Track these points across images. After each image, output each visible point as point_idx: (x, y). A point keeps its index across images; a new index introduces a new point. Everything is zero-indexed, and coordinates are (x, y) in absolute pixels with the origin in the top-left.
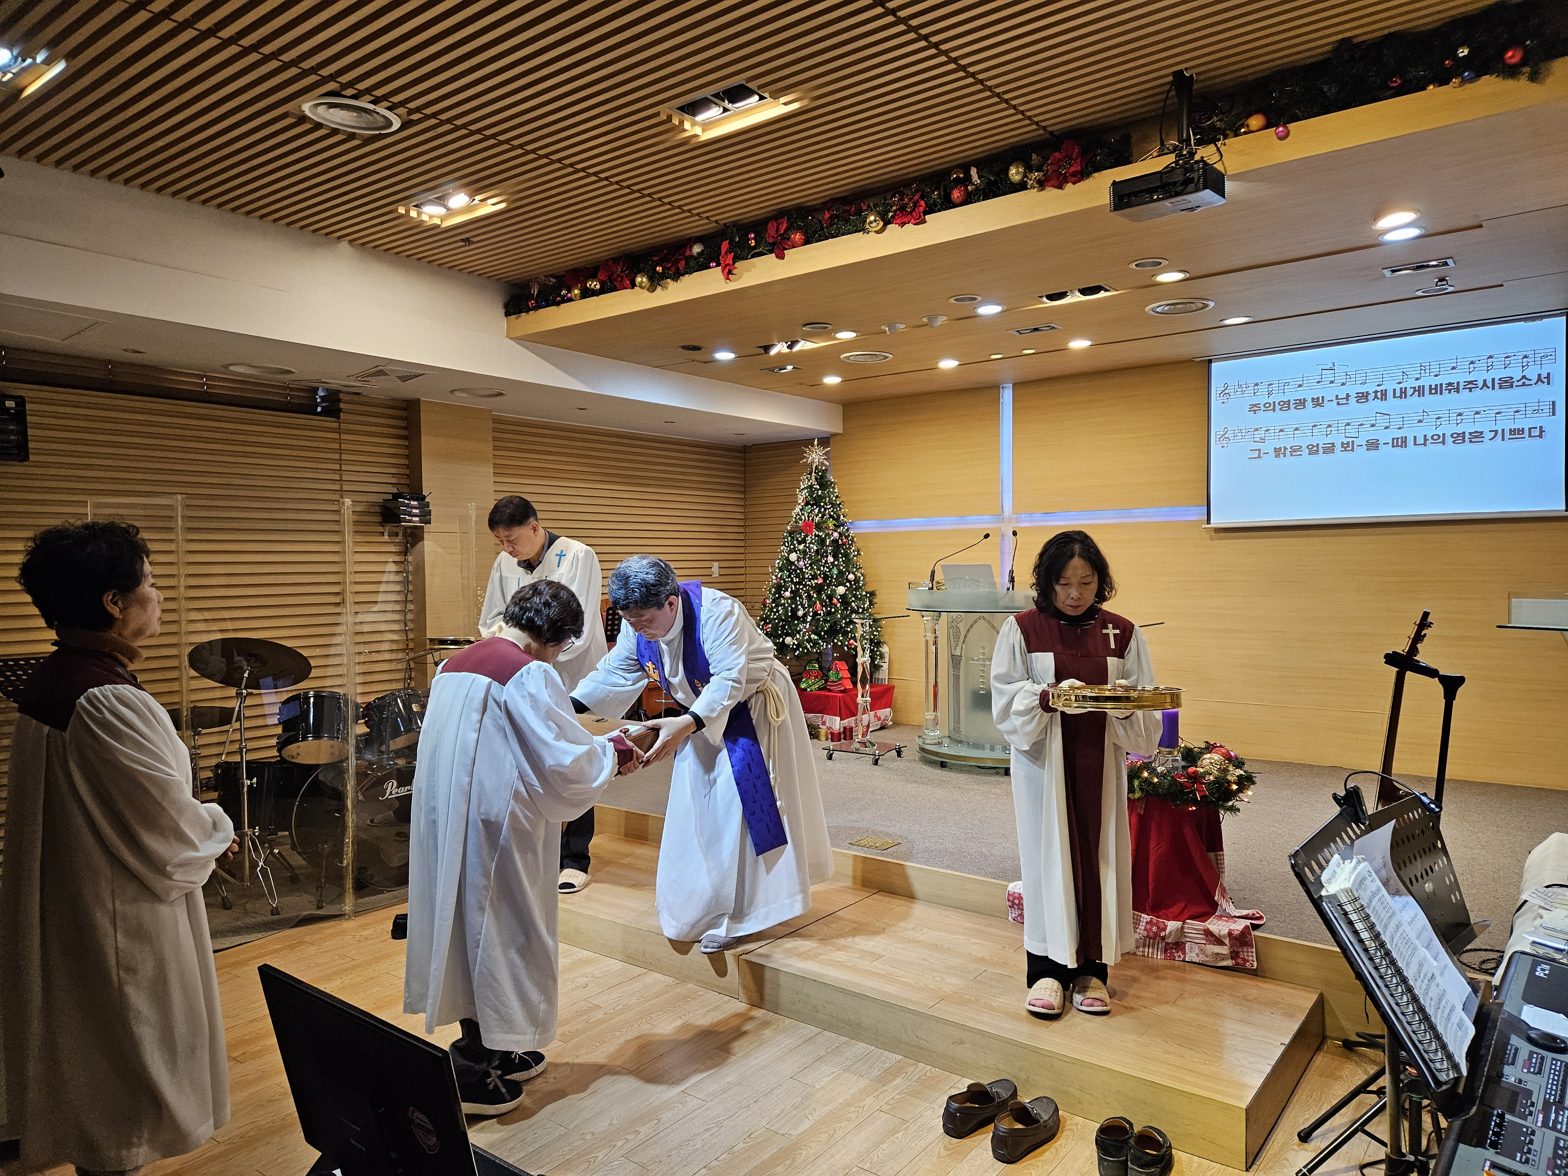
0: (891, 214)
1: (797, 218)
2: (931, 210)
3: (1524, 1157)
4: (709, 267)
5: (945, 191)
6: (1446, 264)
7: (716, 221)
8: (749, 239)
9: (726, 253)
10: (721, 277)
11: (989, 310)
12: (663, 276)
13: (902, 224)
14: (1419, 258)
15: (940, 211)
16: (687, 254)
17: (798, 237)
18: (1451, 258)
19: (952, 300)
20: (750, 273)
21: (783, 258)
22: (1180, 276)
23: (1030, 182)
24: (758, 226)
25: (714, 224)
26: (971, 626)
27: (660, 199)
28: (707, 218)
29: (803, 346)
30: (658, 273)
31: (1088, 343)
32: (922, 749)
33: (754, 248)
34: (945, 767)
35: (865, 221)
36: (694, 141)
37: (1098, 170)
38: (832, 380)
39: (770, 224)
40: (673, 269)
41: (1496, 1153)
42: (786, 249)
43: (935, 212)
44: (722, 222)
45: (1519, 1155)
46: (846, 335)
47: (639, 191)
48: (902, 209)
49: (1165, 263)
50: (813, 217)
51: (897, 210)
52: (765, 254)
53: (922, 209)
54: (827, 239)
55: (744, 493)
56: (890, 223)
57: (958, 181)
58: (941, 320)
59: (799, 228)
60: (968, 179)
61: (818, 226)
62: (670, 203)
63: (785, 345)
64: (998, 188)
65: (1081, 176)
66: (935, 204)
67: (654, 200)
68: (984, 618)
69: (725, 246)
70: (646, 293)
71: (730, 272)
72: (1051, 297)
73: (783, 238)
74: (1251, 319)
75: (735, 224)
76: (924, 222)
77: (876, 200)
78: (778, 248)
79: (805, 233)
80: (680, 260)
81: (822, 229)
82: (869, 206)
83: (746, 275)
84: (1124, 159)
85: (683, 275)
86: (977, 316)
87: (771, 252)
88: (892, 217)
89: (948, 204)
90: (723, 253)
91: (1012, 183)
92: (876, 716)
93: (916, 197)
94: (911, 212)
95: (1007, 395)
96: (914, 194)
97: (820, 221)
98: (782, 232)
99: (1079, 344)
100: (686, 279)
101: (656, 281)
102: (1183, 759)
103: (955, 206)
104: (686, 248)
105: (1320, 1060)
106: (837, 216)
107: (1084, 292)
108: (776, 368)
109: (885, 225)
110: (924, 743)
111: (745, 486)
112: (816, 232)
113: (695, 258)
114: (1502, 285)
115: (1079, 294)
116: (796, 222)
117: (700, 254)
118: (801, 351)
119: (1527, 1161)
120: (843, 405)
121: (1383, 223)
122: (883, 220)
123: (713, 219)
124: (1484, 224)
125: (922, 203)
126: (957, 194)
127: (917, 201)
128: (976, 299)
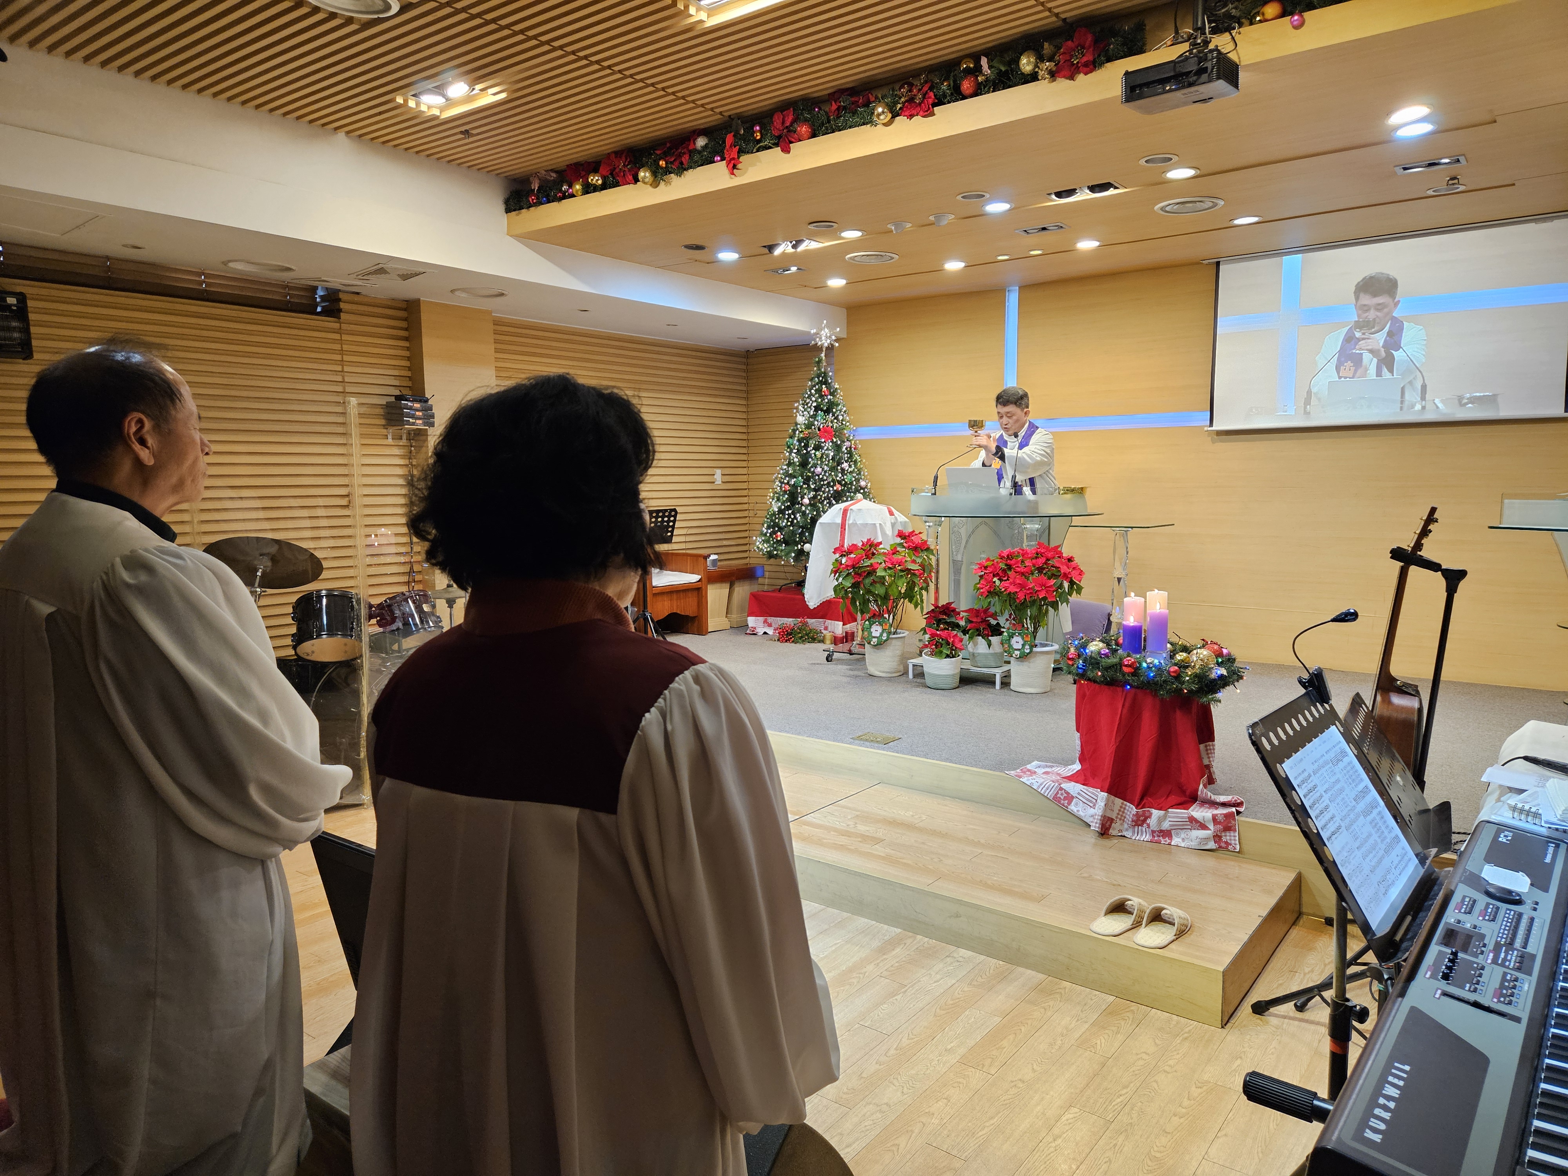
0: (899, 106)
1: (803, 109)
2: (940, 103)
3: (1473, 987)
4: (714, 162)
5: (955, 81)
6: (1458, 161)
7: (721, 113)
8: (754, 132)
9: (731, 146)
10: (726, 171)
11: (997, 208)
12: (667, 171)
13: (911, 117)
14: (1431, 158)
15: (949, 102)
16: (691, 148)
17: (804, 129)
18: (1464, 155)
20: (754, 168)
21: (789, 152)
22: (1190, 173)
23: (1041, 73)
24: (763, 118)
25: (719, 116)
27: (663, 89)
28: (712, 109)
29: (809, 245)
30: (662, 168)
31: (1096, 244)
33: (759, 141)
35: (873, 113)
36: (699, 27)
37: (1109, 60)
38: (836, 283)
39: (776, 117)
40: (677, 163)
41: (1448, 983)
42: (792, 142)
43: (944, 104)
44: (726, 114)
45: (1468, 985)
46: (852, 235)
47: (642, 80)
48: (911, 100)
49: (1175, 159)
50: (820, 109)
51: (906, 101)
52: (770, 148)
53: (931, 101)
54: (833, 132)
55: (747, 399)
56: (898, 115)
57: (968, 72)
58: (948, 219)
59: (806, 120)
60: (978, 69)
61: (824, 119)
62: (673, 93)
63: (790, 245)
64: (1009, 79)
65: (1092, 66)
66: (945, 96)
67: (657, 90)
69: (729, 139)
70: (650, 189)
71: (734, 167)
72: (1059, 195)
73: (789, 131)
74: (1261, 219)
75: (739, 116)
76: (933, 114)
77: (885, 91)
78: (784, 141)
79: (812, 126)
80: (684, 153)
81: (829, 122)
82: (877, 98)
83: (751, 170)
84: (1135, 48)
85: (686, 169)
86: (983, 215)
87: (776, 145)
88: (900, 108)
89: (958, 95)
90: (727, 147)
91: (1023, 74)
93: (926, 88)
94: (920, 104)
95: (1013, 299)
96: (923, 85)
97: (826, 113)
98: (788, 124)
99: (1087, 245)
100: (691, 174)
101: (659, 175)
103: (964, 98)
104: (690, 140)
105: (1295, 933)
106: (845, 108)
107: (1093, 189)
108: (780, 269)
109: (893, 117)
111: (747, 392)
112: (823, 124)
113: (699, 152)
114: (1514, 185)
115: (1088, 191)
116: (802, 114)
117: (705, 147)
118: (806, 251)
119: (1475, 990)
120: (847, 309)
121: (1395, 119)
122: (891, 112)
123: (718, 110)
124: (1498, 119)
125: (931, 94)
126: (966, 86)
127: (927, 92)
128: (984, 196)
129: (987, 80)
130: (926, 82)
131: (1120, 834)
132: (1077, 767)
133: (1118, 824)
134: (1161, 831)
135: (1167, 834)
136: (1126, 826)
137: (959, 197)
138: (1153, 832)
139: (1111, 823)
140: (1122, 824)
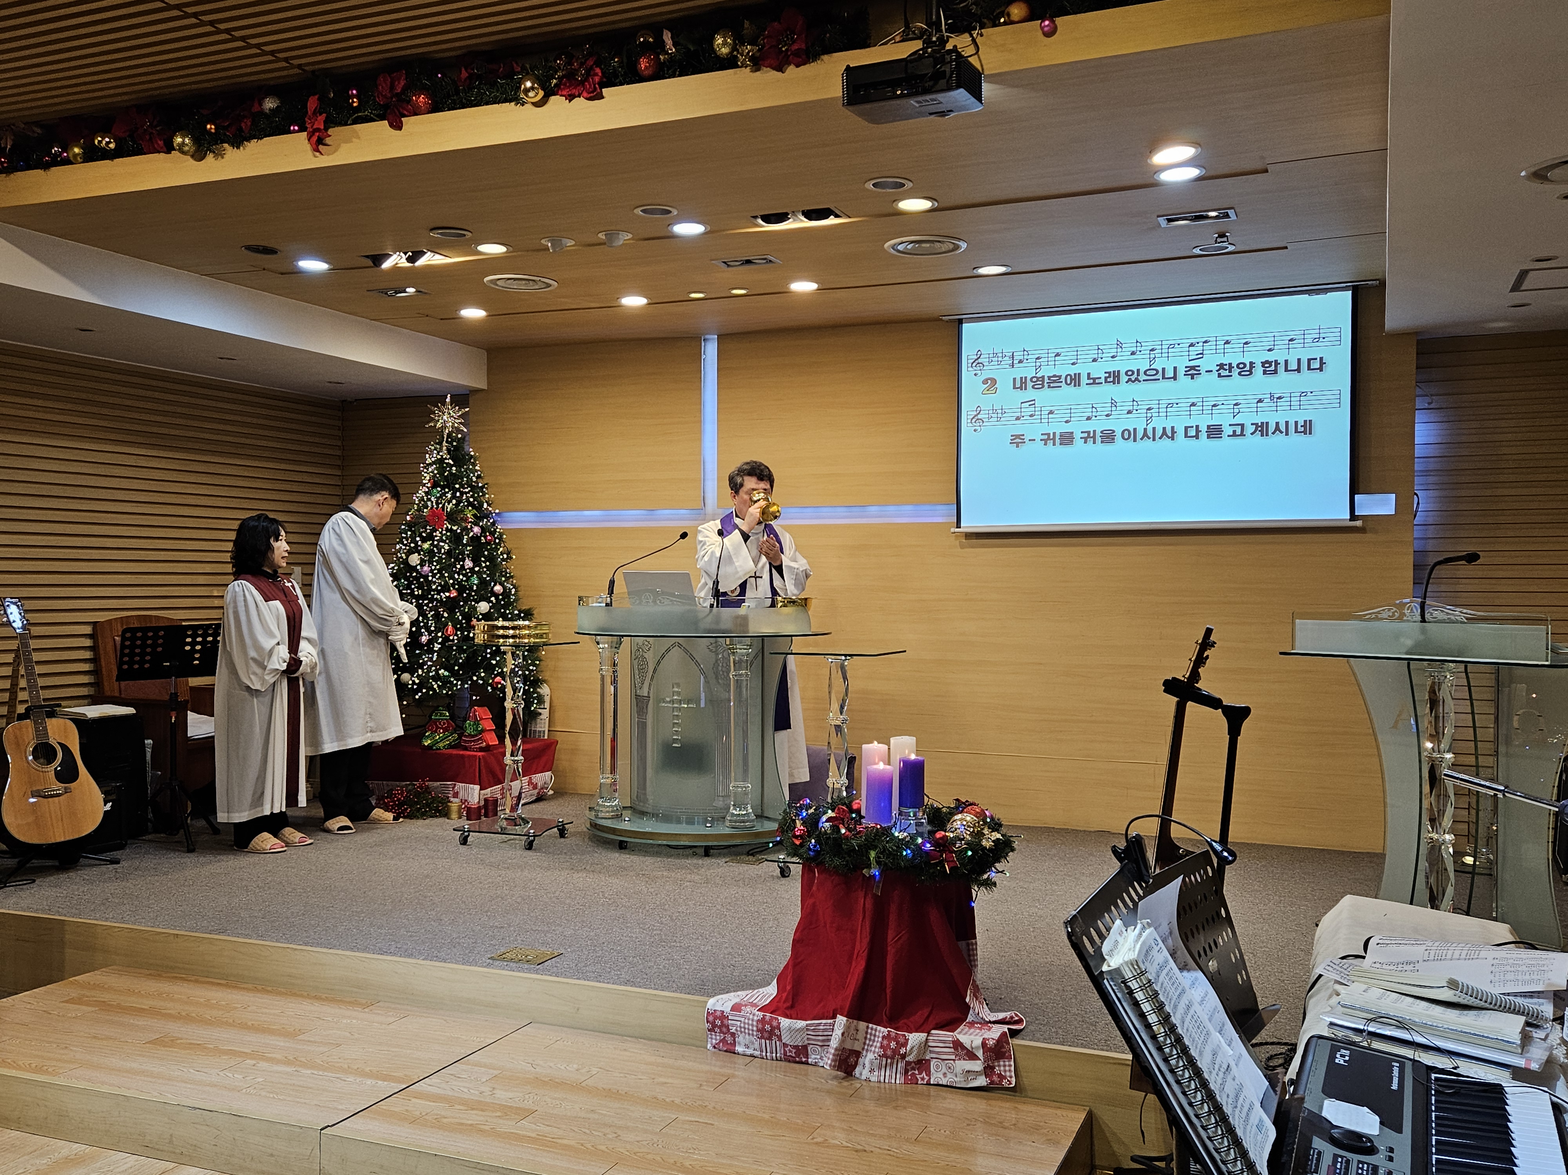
0: (555, 82)
1: (420, 74)
2: (609, 82)
4: (289, 132)
5: (629, 58)
7: (299, 66)
8: (349, 97)
9: (314, 113)
10: (308, 147)
12: (217, 139)
13: (570, 97)
15: (621, 84)
16: (255, 109)
17: (422, 100)
19: (638, 211)
20: (348, 145)
21: (400, 128)
23: (741, 58)
24: (362, 79)
25: (297, 71)
26: (663, 656)
27: (212, 23)
28: (286, 60)
29: (431, 259)
30: (209, 133)
32: (594, 826)
33: (356, 110)
34: (625, 848)
35: (521, 87)
37: (827, 51)
38: (472, 313)
39: (381, 79)
40: (233, 129)
42: (404, 116)
43: (615, 85)
44: (308, 68)
46: (492, 249)
48: (571, 76)
50: (444, 75)
51: (564, 76)
52: (373, 120)
53: (597, 79)
54: (463, 107)
55: (342, 468)
56: (553, 93)
57: (646, 47)
58: (625, 237)
59: (424, 88)
60: (660, 45)
61: (451, 88)
62: (228, 31)
63: (404, 257)
64: (700, 62)
65: (804, 57)
66: (615, 74)
67: (203, 24)
68: (680, 645)
69: (313, 103)
70: (190, 161)
71: (319, 141)
73: (400, 100)
75: (327, 73)
76: (600, 96)
77: (534, 60)
78: (393, 113)
79: (433, 96)
80: (245, 117)
81: (457, 93)
82: (523, 68)
83: (344, 147)
84: (857, 40)
85: (248, 139)
86: (670, 237)
87: (382, 117)
88: (556, 85)
89: (633, 76)
90: (310, 114)
91: (717, 57)
92: (530, 782)
93: (590, 63)
94: (583, 82)
96: (586, 58)
97: (453, 81)
98: (398, 91)
100: (253, 146)
101: (205, 145)
102: (929, 822)
103: (642, 79)
104: (253, 100)
106: (478, 77)
108: (390, 289)
109: (547, 96)
110: (597, 816)
111: (343, 458)
112: (448, 96)
113: (267, 117)
116: (419, 79)
117: (276, 111)
118: (427, 267)
122: (543, 89)
123: (295, 62)
125: (598, 71)
126: (643, 65)
127: (592, 68)
128: (669, 212)
129: (671, 60)
130: (590, 55)
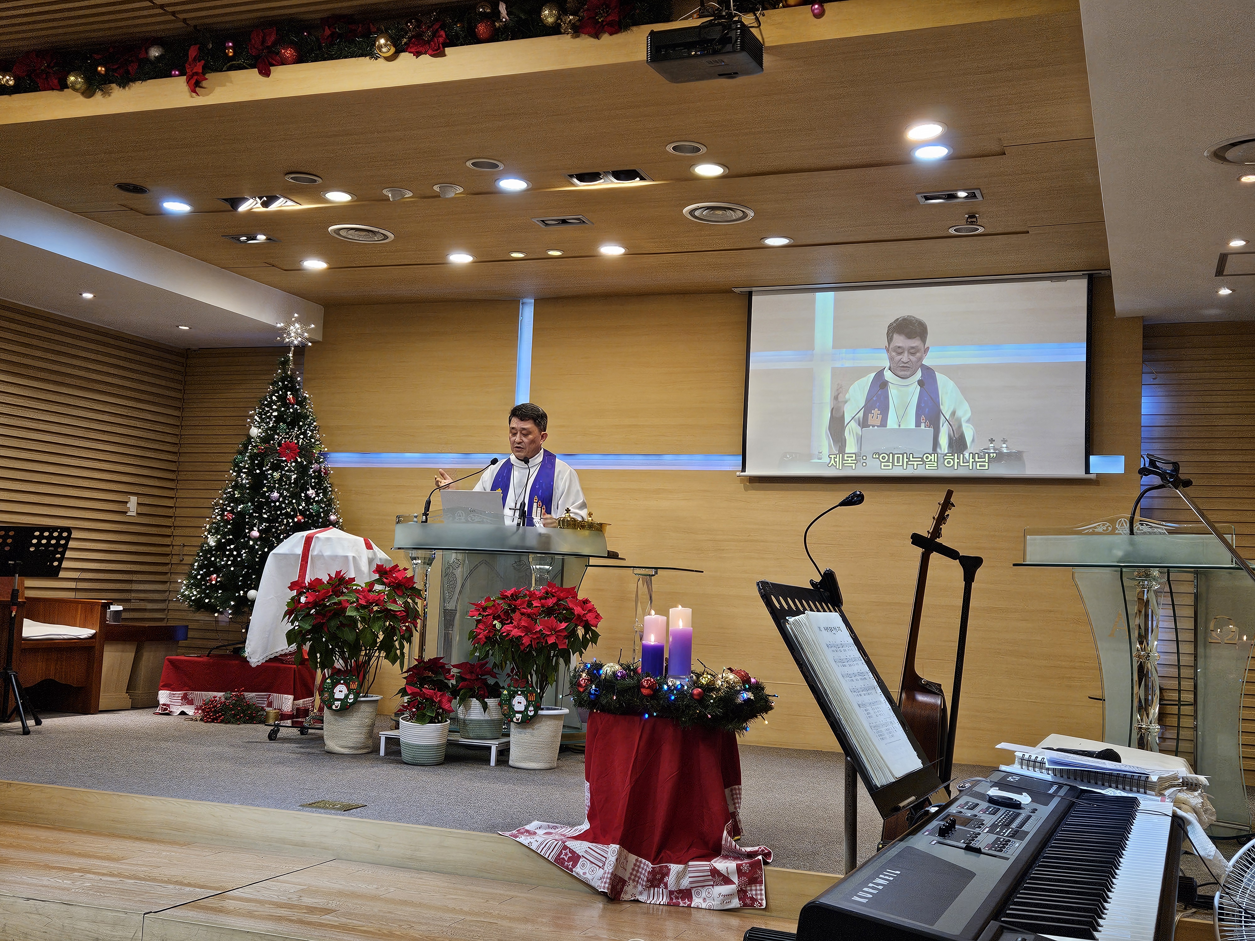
0: (405, 41)
1: (289, 31)
2: (451, 43)
4: (171, 76)
5: (469, 24)
7: (184, 20)
13: (418, 54)
15: (462, 45)
17: (289, 52)
20: (223, 88)
21: (268, 75)
23: (564, 26)
24: (238, 35)
28: (173, 13)
33: (232, 59)
35: (375, 44)
37: (636, 23)
39: (254, 34)
40: (121, 72)
42: (273, 65)
43: (456, 46)
44: (191, 23)
46: (338, 197)
48: (419, 37)
50: (310, 34)
51: (413, 37)
53: (441, 40)
54: (324, 59)
56: (404, 51)
57: (484, 16)
58: (456, 191)
59: (292, 43)
60: (496, 14)
61: (315, 44)
64: (529, 29)
65: (619, 27)
66: (457, 37)
69: (193, 51)
71: (197, 84)
75: (208, 29)
76: (443, 54)
77: (388, 23)
78: (264, 63)
80: (132, 61)
81: (320, 48)
82: (379, 29)
84: (661, 15)
86: (497, 192)
87: (253, 66)
88: (406, 44)
89: (472, 39)
90: (190, 59)
91: (544, 26)
93: (436, 27)
94: (429, 42)
96: (433, 23)
97: (317, 39)
98: (269, 44)
103: (480, 42)
104: (140, 49)
108: (243, 235)
109: (397, 52)
112: (312, 50)
113: (152, 63)
116: (287, 36)
120: (325, 306)
122: (395, 46)
123: (181, 16)
125: (443, 33)
126: (482, 29)
127: (437, 30)
128: (497, 166)
129: (506, 25)
130: (436, 20)
131: (632, 899)
132: (586, 826)
133: (631, 887)
134: (680, 891)
135: (687, 894)
136: (640, 888)
137: (469, 164)
138: (671, 893)
139: (623, 886)
140: (635, 887)
